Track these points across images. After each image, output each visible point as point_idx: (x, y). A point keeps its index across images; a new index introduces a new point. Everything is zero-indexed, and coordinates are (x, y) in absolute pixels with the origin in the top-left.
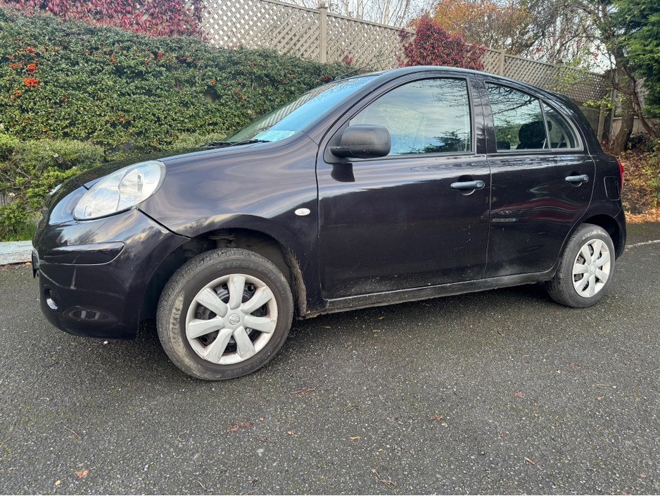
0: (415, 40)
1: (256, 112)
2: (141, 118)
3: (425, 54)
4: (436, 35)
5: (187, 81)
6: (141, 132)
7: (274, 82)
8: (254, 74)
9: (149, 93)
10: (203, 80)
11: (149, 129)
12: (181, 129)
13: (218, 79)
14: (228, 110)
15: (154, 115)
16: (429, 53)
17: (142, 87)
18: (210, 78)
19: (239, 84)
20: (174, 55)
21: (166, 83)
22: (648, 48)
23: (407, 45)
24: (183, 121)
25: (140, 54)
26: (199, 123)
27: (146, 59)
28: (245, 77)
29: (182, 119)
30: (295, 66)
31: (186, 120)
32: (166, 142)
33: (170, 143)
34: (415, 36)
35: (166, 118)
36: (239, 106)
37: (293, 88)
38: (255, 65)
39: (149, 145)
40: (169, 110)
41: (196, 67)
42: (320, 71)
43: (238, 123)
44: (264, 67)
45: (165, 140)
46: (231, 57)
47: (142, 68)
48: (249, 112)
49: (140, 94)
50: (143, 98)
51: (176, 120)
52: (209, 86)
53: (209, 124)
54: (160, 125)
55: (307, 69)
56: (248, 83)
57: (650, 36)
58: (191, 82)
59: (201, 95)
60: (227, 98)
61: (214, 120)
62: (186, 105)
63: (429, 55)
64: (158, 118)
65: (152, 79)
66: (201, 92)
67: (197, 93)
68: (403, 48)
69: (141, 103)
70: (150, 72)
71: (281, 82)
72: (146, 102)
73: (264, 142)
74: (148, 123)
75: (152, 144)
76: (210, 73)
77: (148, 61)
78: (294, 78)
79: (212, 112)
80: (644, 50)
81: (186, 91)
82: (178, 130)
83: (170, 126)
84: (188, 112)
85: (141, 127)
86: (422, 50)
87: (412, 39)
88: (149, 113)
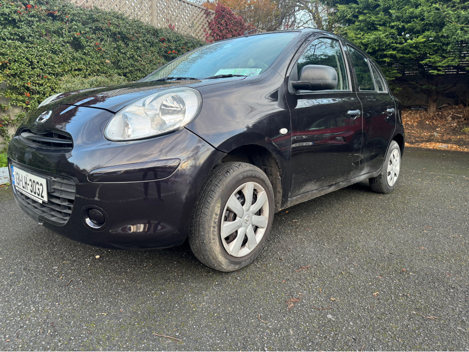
0: (215, 18)
1: (111, 62)
2: (15, 61)
3: (222, 28)
4: (228, 16)
5: (54, 32)
6: (16, 74)
7: (124, 38)
8: (110, 30)
9: (22, 39)
10: (69, 32)
11: (24, 72)
12: (51, 73)
13: (82, 32)
14: (90, 59)
15: (27, 59)
16: (224, 28)
17: (15, 34)
18: (75, 31)
19: (99, 38)
20: (44, 8)
21: (37, 32)
22: (359, 36)
23: (210, 21)
24: (53, 66)
25: (13, 4)
26: (67, 69)
27: (19, 9)
28: (103, 33)
29: (53, 64)
30: (140, 27)
31: (56, 66)
32: (38, 84)
33: (42, 85)
34: (215, 15)
35: (38, 62)
36: (99, 56)
37: (140, 45)
38: (110, 23)
39: (24, 86)
40: (41, 56)
41: (62, 20)
42: (158, 33)
43: (98, 70)
44: (118, 26)
45: (37, 82)
46: (92, 15)
47: (16, 17)
48: (107, 61)
49: (13, 40)
50: (18, 43)
51: (47, 65)
52: (75, 38)
53: (76, 70)
54: (33, 68)
55: (149, 31)
56: (105, 37)
57: (358, 29)
58: (58, 33)
59: (68, 44)
60: (89, 49)
61: (79, 66)
62: (54, 52)
63: (224, 30)
64: (32, 63)
65: (25, 27)
66: (68, 42)
67: (64, 42)
68: (207, 23)
69: (16, 48)
70: (22, 22)
71: (129, 39)
72: (20, 47)
73: (238, 76)
74: (23, 66)
75: (26, 85)
76: (76, 27)
77: (21, 11)
78: (140, 37)
79: (77, 60)
80: (356, 37)
81: (55, 40)
82: (49, 74)
83: (42, 69)
84: (57, 59)
85: (17, 70)
86: (219, 26)
87: (213, 16)
88: (24, 57)
